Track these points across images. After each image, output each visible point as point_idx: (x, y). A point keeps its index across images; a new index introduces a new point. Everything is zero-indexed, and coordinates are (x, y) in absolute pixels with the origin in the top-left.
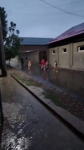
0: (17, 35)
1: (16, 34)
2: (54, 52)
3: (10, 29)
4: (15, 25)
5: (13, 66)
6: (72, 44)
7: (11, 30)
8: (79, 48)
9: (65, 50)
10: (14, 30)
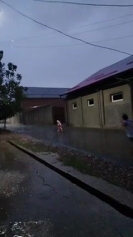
0: (18, 81)
1: (16, 80)
2: (75, 106)
3: (8, 73)
4: (15, 67)
5: (12, 130)
6: (101, 91)
7: (10, 75)
8: (112, 96)
9: (92, 102)
10: (12, 74)
